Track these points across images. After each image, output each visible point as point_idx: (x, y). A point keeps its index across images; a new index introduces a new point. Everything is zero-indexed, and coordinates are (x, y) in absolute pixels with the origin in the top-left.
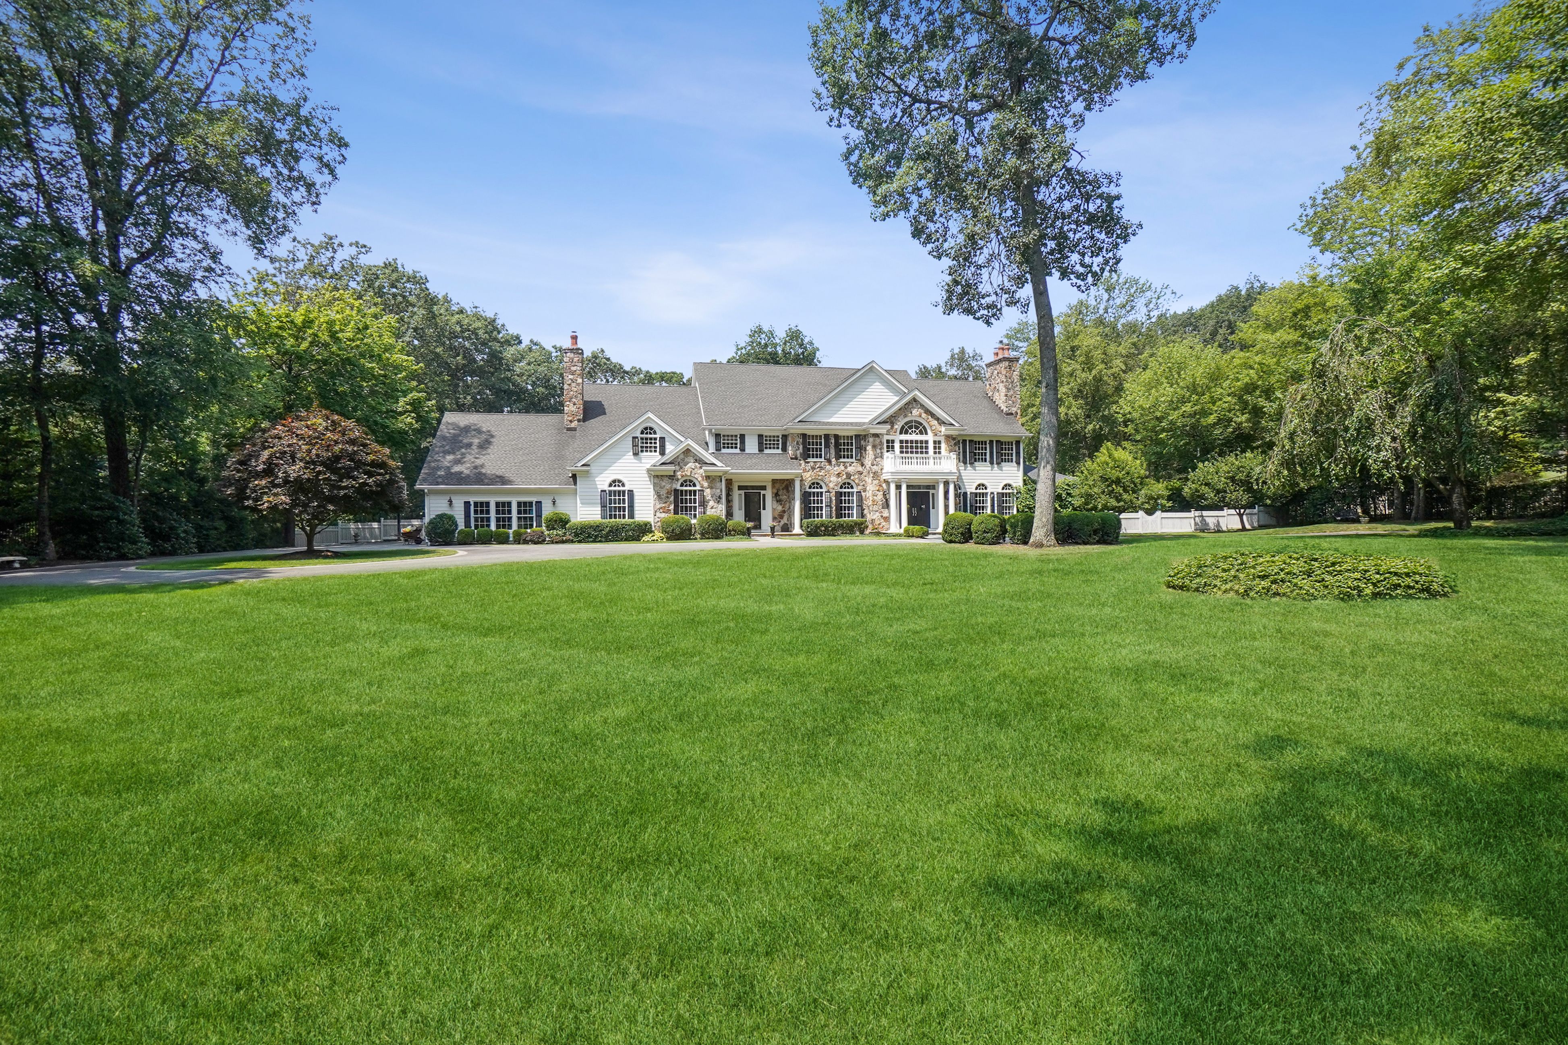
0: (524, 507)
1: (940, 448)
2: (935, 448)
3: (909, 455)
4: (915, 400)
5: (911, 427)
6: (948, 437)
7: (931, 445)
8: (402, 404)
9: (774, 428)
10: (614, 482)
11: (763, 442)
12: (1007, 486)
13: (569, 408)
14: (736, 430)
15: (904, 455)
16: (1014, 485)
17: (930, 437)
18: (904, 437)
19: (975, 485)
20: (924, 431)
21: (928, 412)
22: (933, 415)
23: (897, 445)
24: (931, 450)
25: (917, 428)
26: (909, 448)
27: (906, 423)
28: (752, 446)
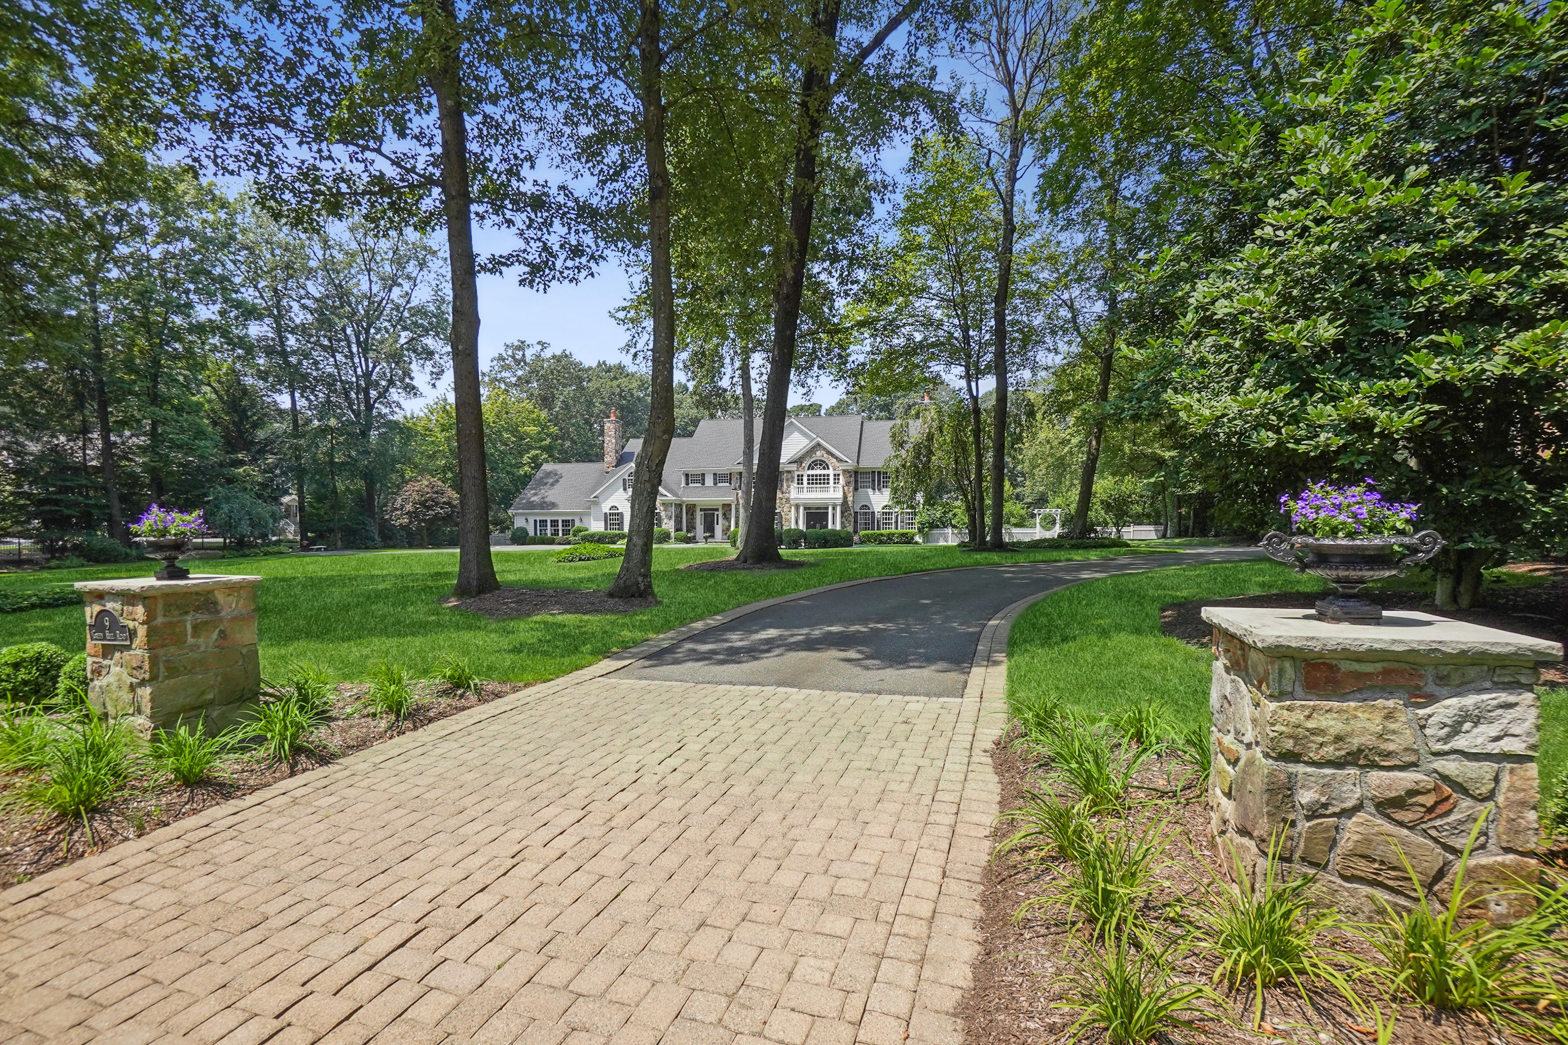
0: (566, 523)
1: (838, 479)
2: (834, 479)
3: (815, 486)
4: (819, 445)
5: (816, 465)
6: (845, 471)
8: (525, 459)
9: (724, 469)
10: (612, 507)
11: (718, 478)
12: (886, 506)
13: (607, 459)
14: (698, 471)
15: (811, 486)
17: (831, 472)
18: (811, 472)
20: (826, 467)
21: (829, 453)
22: (832, 455)
23: (805, 479)
24: (831, 481)
25: (820, 465)
26: (814, 480)
27: (812, 462)
28: (709, 481)
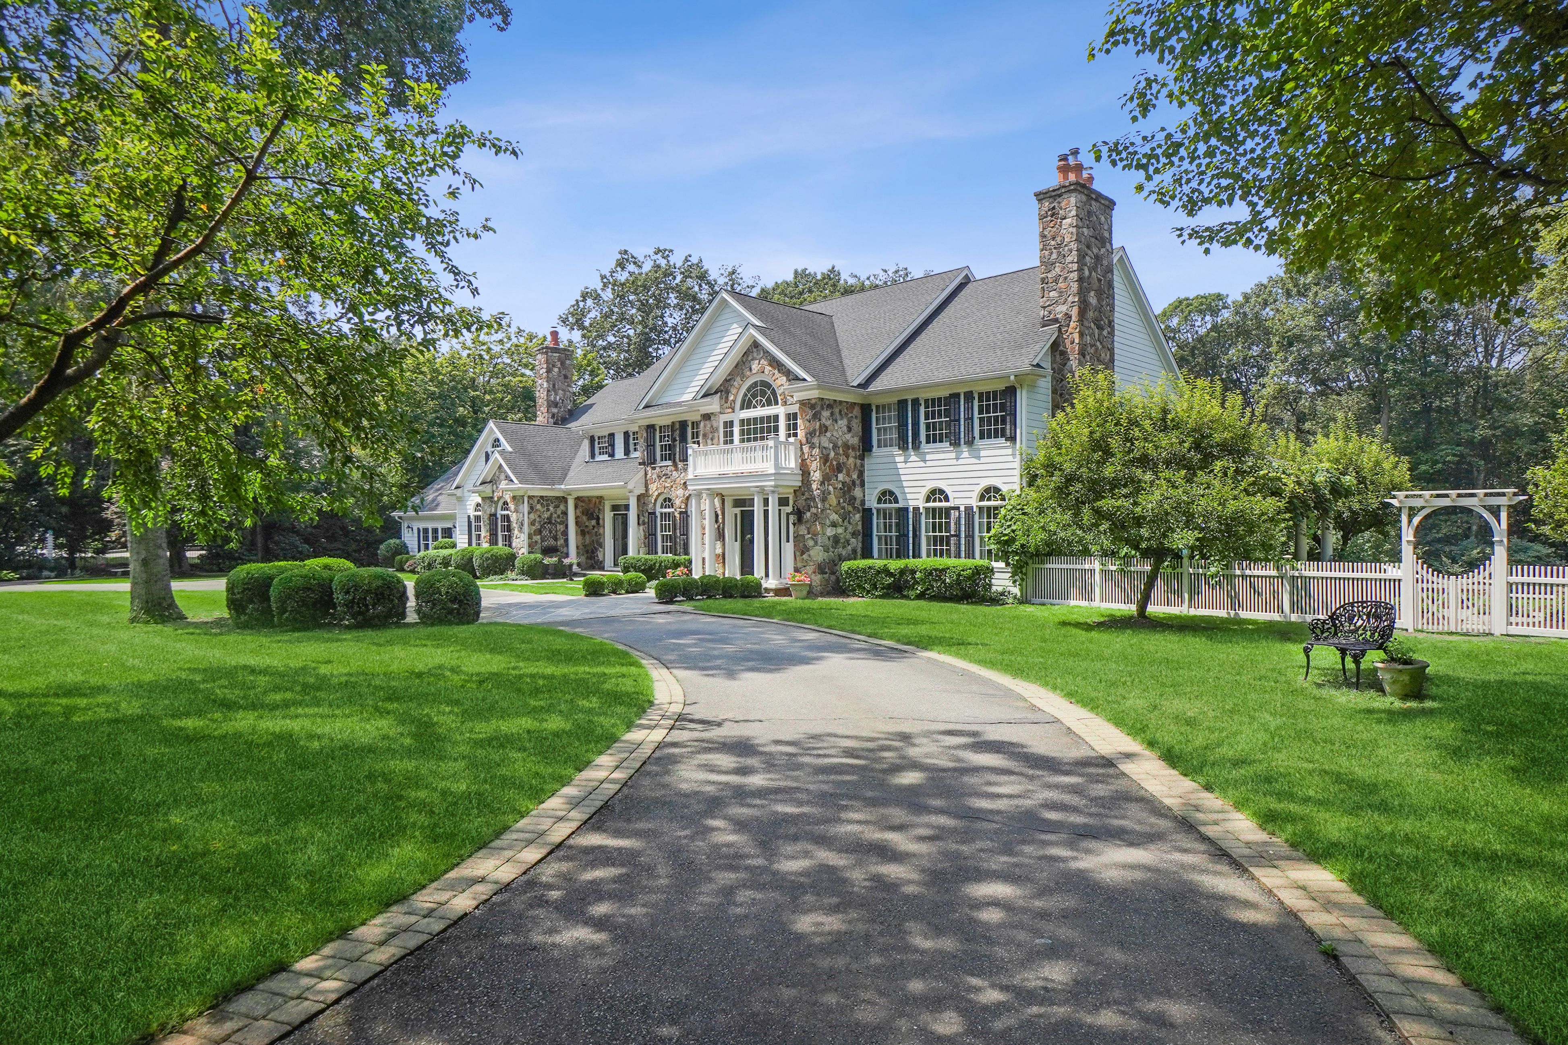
1: (795, 426)
2: (788, 427)
3: (753, 444)
4: (755, 345)
5: (754, 396)
6: (805, 406)
7: (782, 424)
11: (631, 442)
12: (990, 492)
14: (604, 428)
15: (746, 444)
16: (1005, 489)
17: (781, 409)
18: (746, 414)
19: (924, 491)
20: (772, 400)
21: (776, 363)
22: (781, 368)
23: (737, 430)
24: (782, 431)
25: (763, 394)
26: (752, 431)
27: (749, 390)
